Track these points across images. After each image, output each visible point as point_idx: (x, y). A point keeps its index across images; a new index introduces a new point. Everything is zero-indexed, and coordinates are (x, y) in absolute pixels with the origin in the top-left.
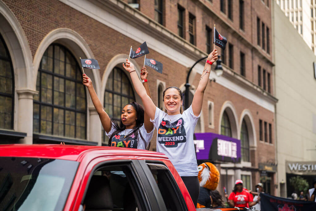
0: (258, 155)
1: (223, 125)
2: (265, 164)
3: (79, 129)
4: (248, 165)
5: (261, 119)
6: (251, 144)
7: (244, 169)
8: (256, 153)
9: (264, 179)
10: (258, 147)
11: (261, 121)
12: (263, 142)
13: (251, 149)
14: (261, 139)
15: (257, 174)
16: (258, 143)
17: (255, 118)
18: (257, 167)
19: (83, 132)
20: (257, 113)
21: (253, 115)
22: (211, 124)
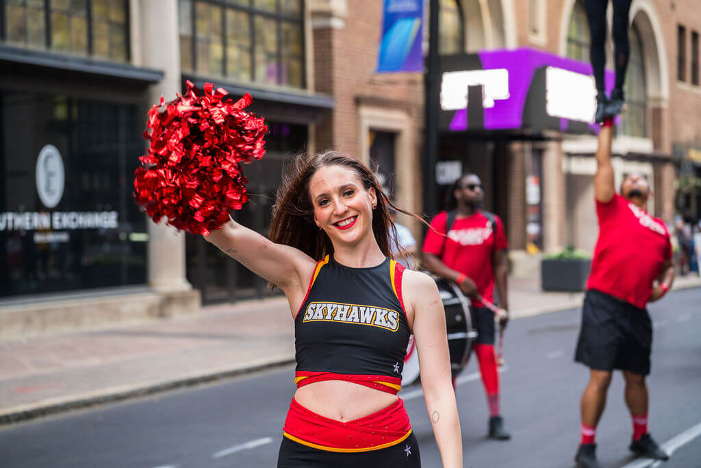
0: (673, 120)
1: (574, 35)
2: (688, 146)
3: (101, 29)
4: (644, 146)
5: (683, 22)
6: (652, 91)
7: (631, 157)
8: (666, 117)
9: (687, 183)
10: (673, 102)
11: (681, 30)
12: (686, 87)
13: (651, 105)
14: (681, 77)
15: (668, 172)
16: (673, 90)
17: (664, 20)
18: (666, 150)
19: (119, 38)
20: (673, 6)
21: (660, 13)
22: (535, 31)
